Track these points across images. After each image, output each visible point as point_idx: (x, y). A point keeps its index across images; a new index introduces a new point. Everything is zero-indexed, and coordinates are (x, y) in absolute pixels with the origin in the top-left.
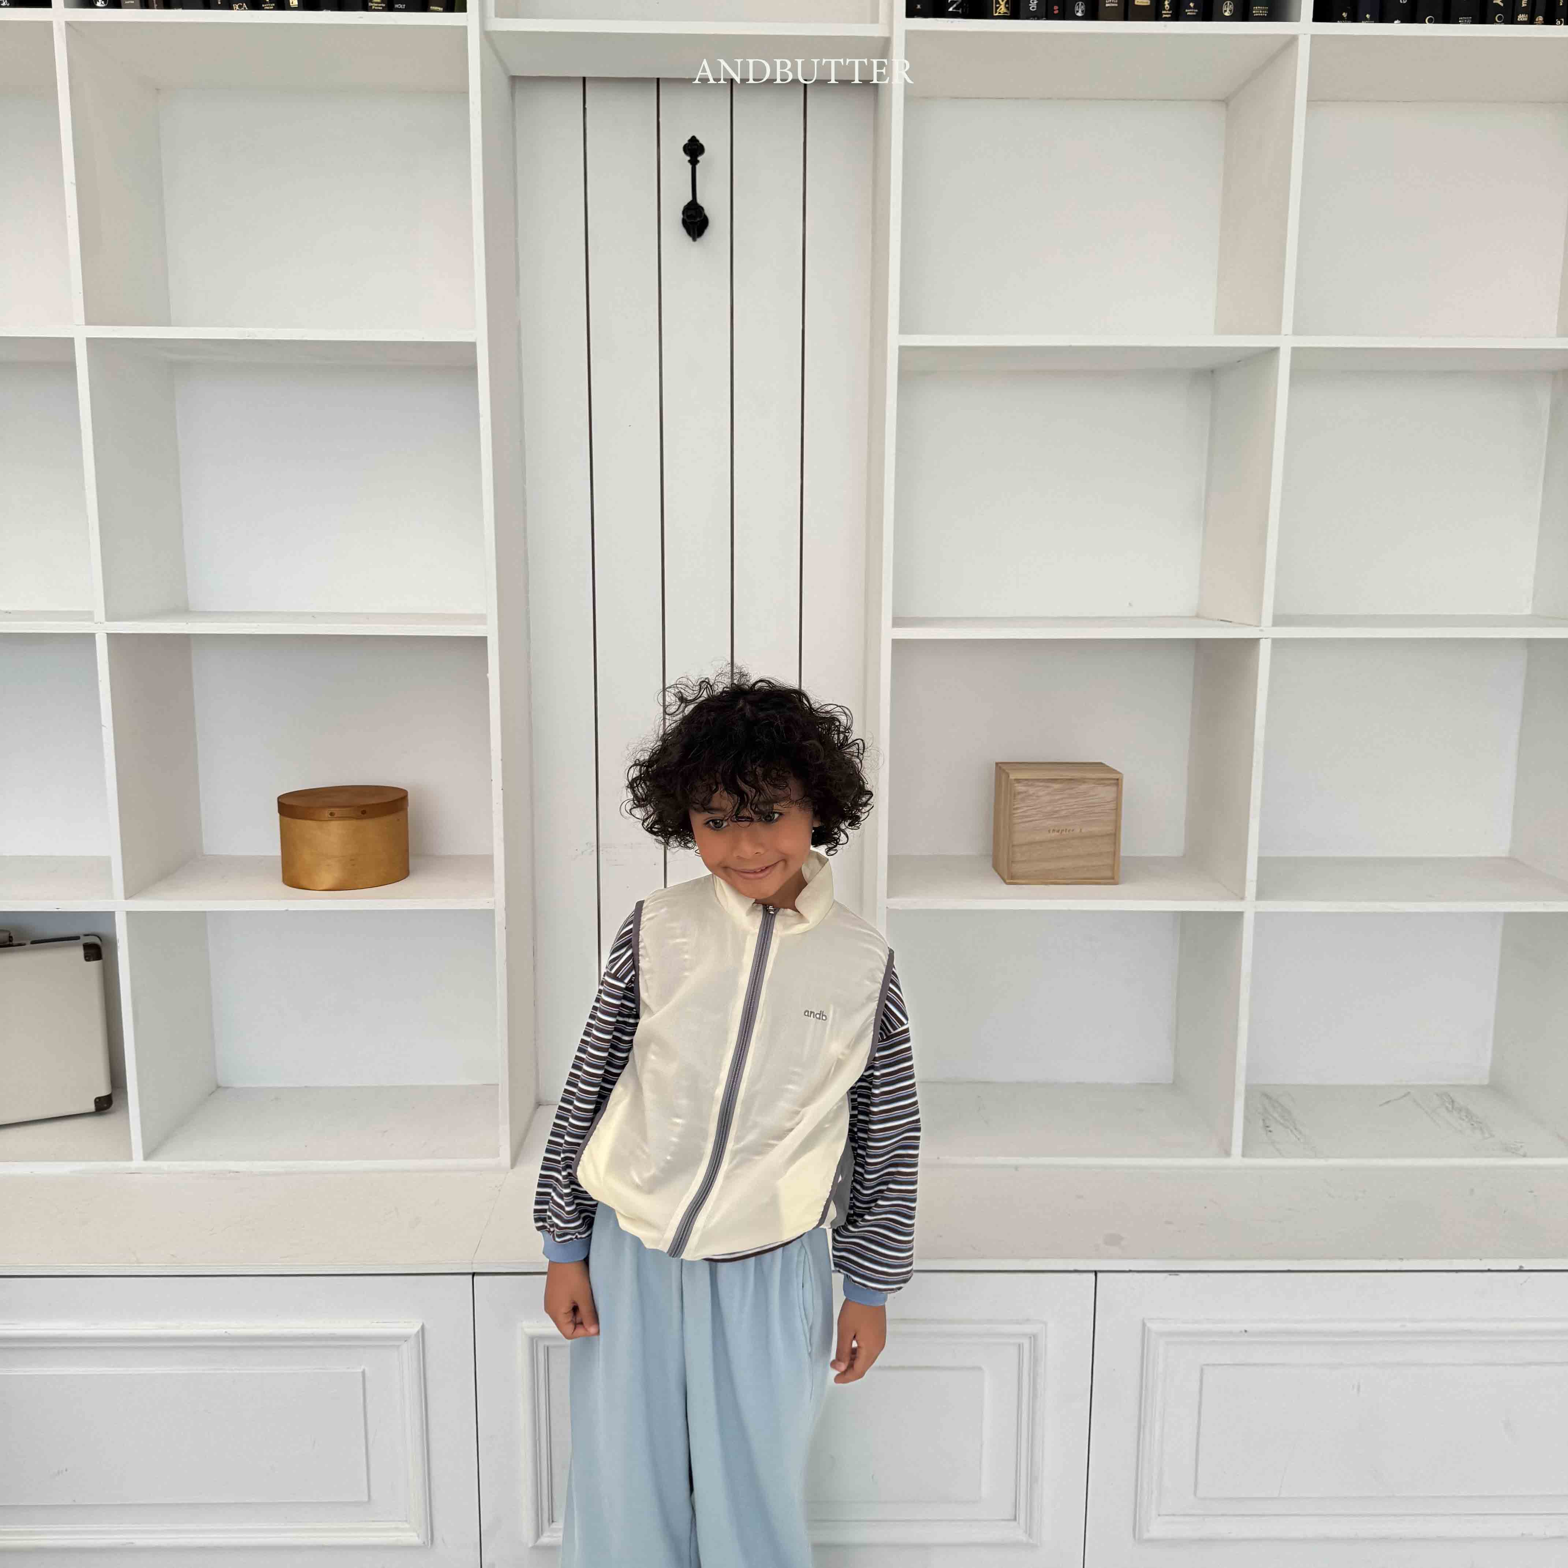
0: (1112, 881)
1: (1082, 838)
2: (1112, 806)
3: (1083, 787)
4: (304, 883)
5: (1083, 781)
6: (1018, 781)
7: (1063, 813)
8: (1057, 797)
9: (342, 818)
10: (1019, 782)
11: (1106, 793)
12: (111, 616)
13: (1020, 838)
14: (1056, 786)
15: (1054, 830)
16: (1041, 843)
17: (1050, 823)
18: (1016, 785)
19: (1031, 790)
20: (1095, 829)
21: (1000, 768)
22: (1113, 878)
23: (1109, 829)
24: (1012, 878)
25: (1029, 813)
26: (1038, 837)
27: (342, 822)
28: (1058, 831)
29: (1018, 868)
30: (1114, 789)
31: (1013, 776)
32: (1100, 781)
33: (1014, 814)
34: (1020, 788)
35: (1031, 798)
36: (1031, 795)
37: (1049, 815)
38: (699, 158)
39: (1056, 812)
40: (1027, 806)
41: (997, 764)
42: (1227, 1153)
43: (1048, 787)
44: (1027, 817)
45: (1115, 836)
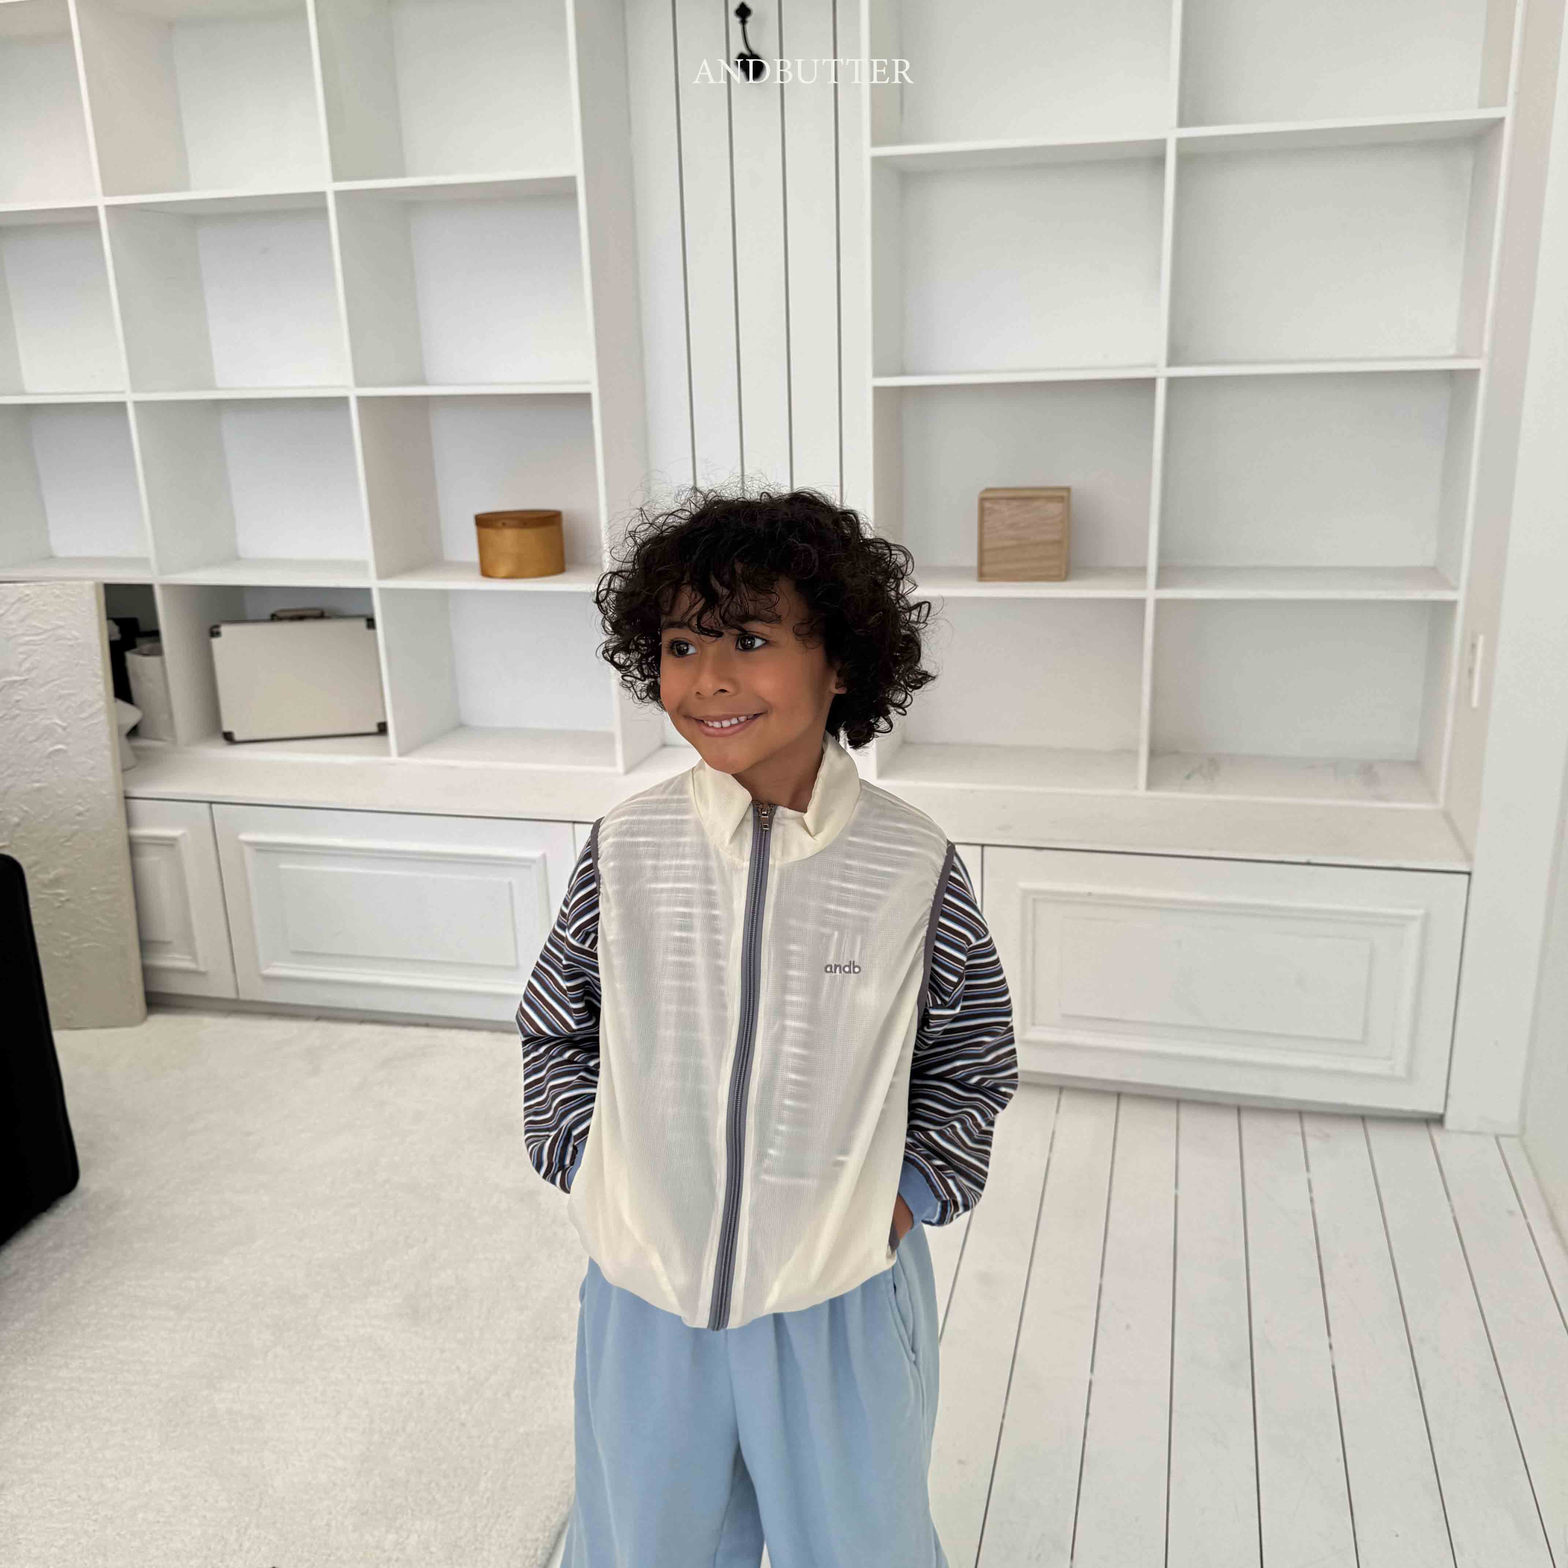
0: (1060, 578)
1: (1036, 544)
3: (1037, 504)
4: (493, 574)
5: (1037, 498)
6: (985, 499)
7: (1023, 525)
8: (1017, 512)
9: (511, 527)
10: (987, 501)
11: (1054, 508)
12: (359, 384)
13: (987, 545)
14: (1015, 503)
15: (1015, 539)
16: (1004, 548)
17: (1011, 533)
18: (984, 502)
19: (996, 507)
20: (1046, 537)
22: (1060, 576)
23: (1056, 537)
24: (982, 576)
25: (994, 525)
26: (1004, 544)
27: (512, 530)
28: (1018, 539)
29: (986, 569)
31: (982, 496)
32: (1050, 499)
33: (983, 526)
34: (987, 505)
35: (998, 512)
36: (995, 511)
37: (1012, 526)
38: (748, 19)
39: (1016, 524)
40: (994, 520)
42: (1136, 788)
43: (1008, 504)
44: (993, 527)
45: (1069, 542)
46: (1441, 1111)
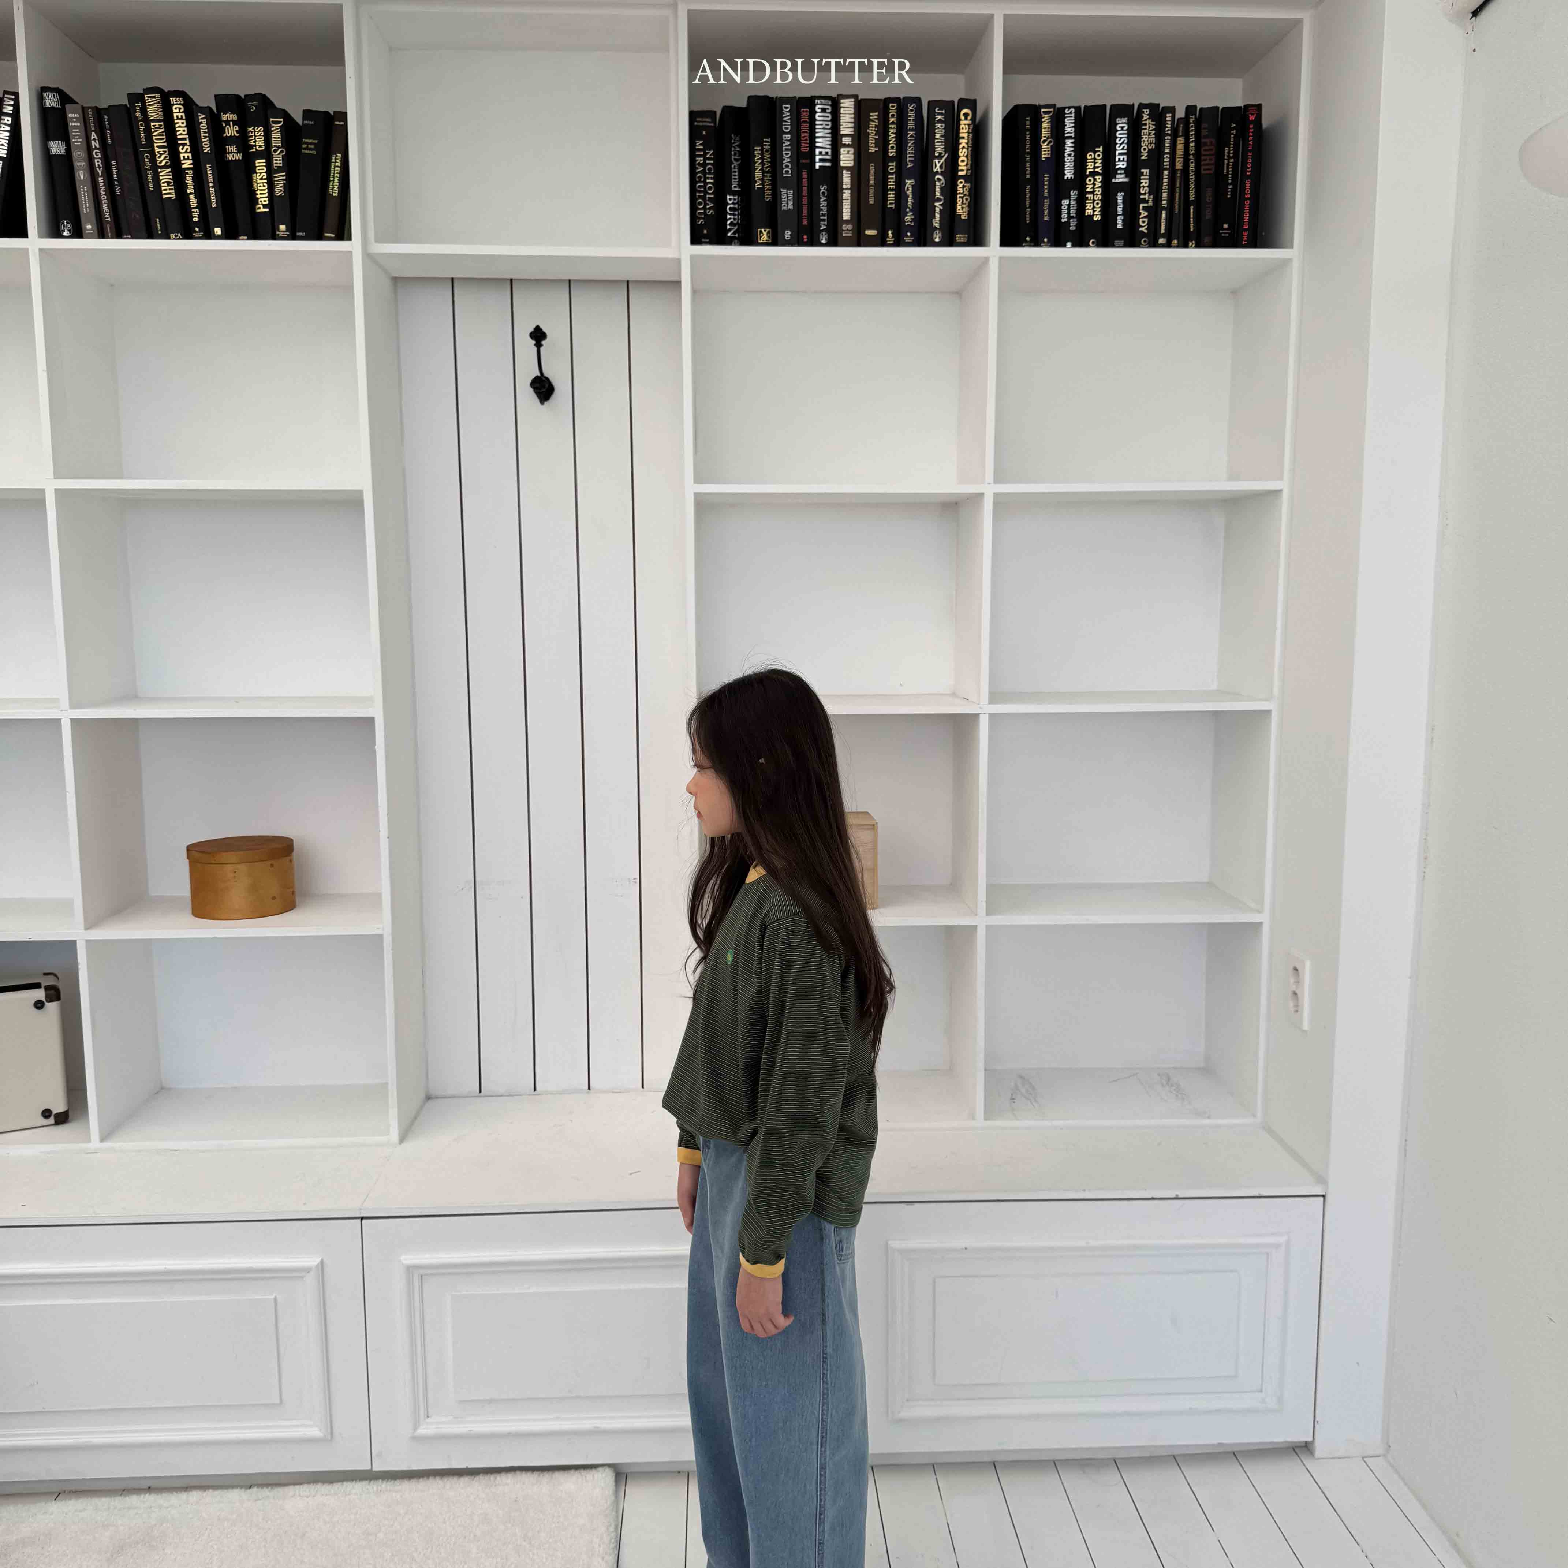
11: (865, 836)
12: (74, 705)
38: (543, 342)
42: (974, 1118)
46: (1310, 1439)
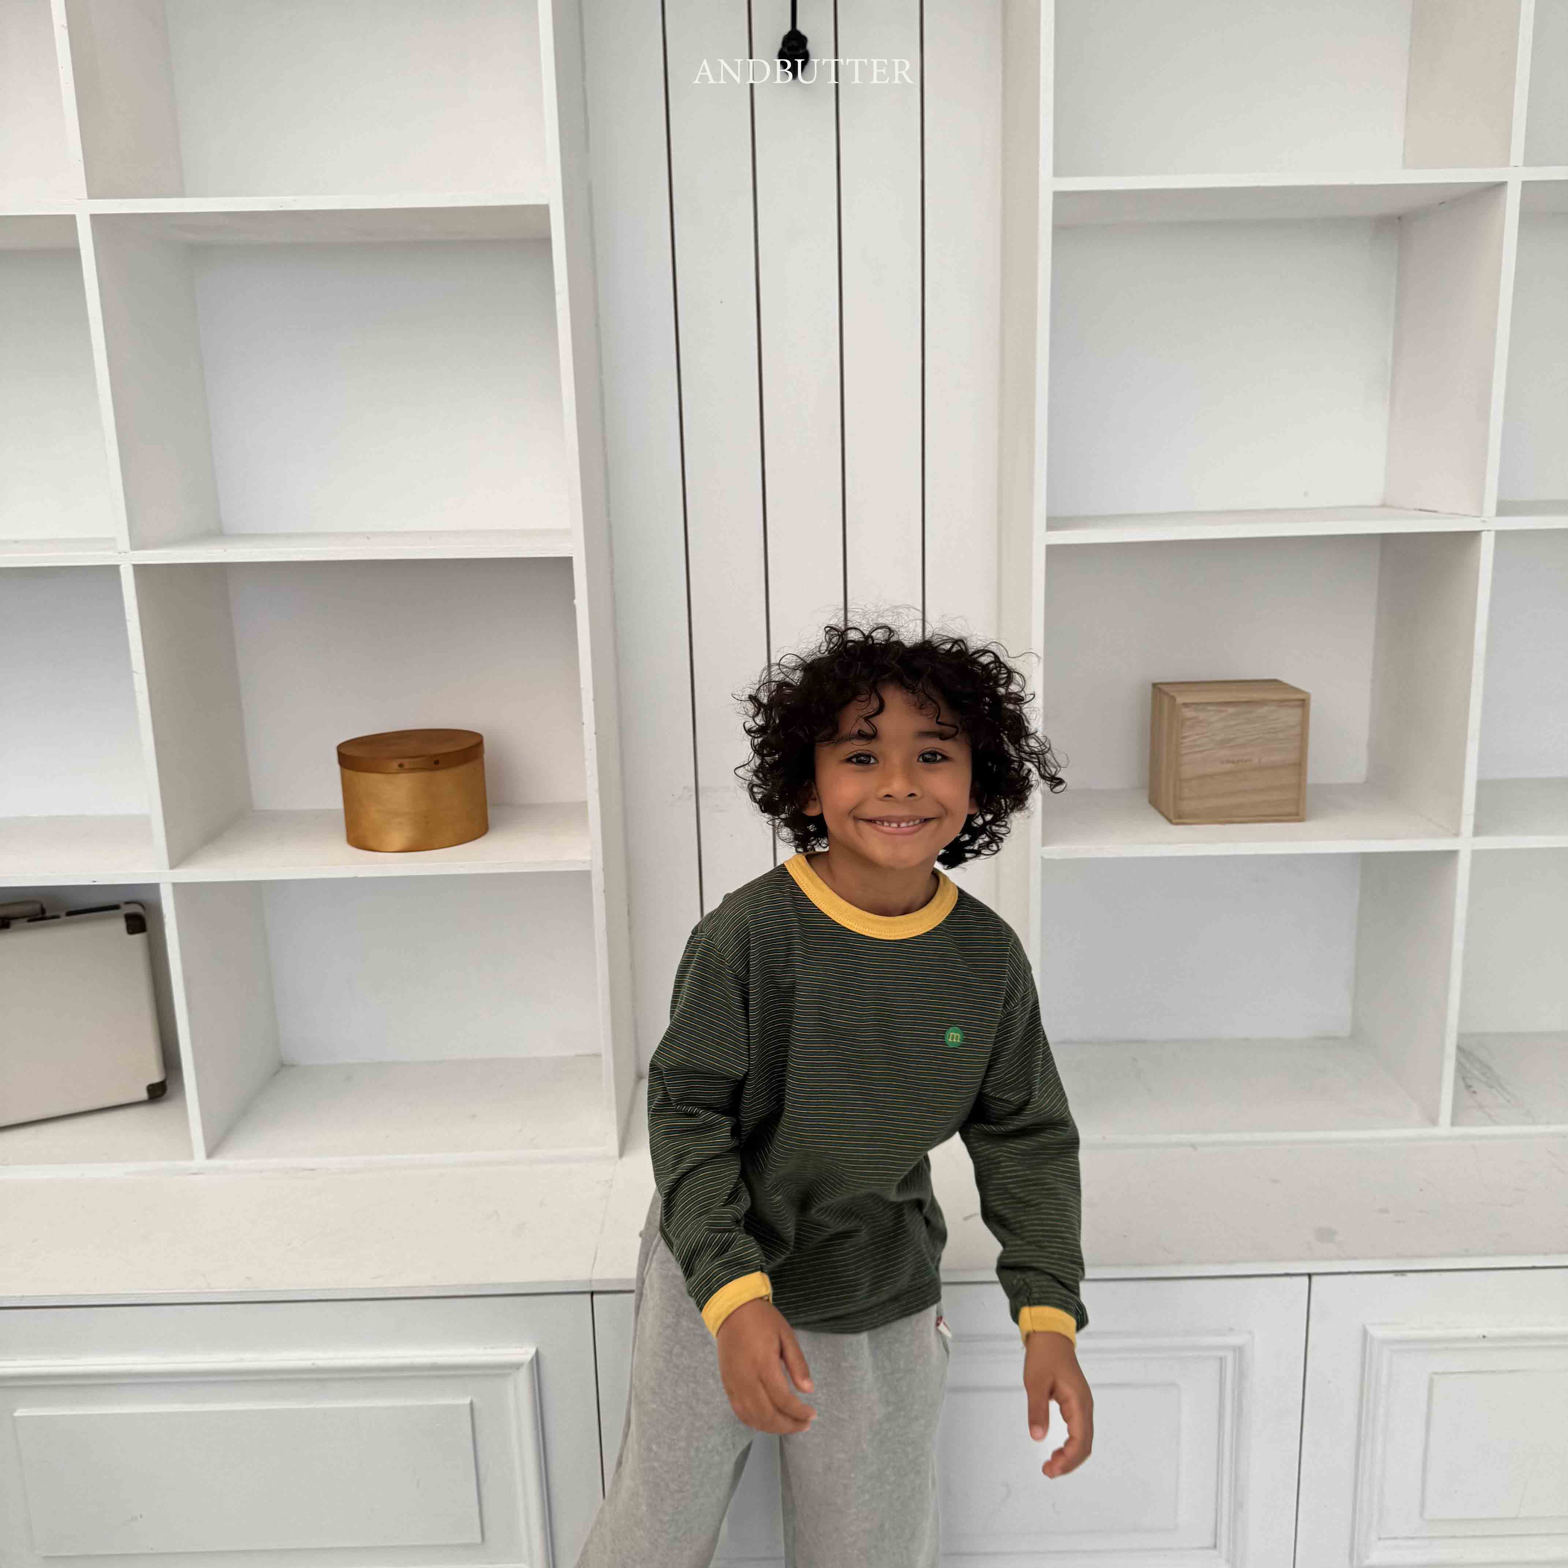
0: (1296, 817)
1: (1261, 769)
2: (1298, 730)
3: (1263, 710)
4: (372, 844)
5: (1262, 703)
6: (1186, 705)
7: (1239, 741)
8: (1232, 723)
9: (412, 770)
10: (1188, 707)
11: (1289, 716)
12: (137, 544)
13: (1188, 771)
14: (1231, 710)
15: (1228, 762)
16: (1212, 776)
17: (1223, 753)
18: (1184, 710)
19: (1202, 715)
20: (1277, 758)
21: (1160, 690)
22: (1297, 814)
23: (1294, 757)
24: (1180, 817)
25: (1198, 742)
26: (1210, 770)
27: (412, 774)
28: (1233, 762)
29: (1188, 806)
30: (1299, 711)
31: (1180, 700)
32: (1282, 703)
33: (1181, 743)
34: (1188, 713)
35: (1201, 724)
36: (1200, 722)
37: (1222, 744)
39: (1230, 740)
40: (1197, 734)
41: (1155, 685)
42: (1435, 1122)
43: (1220, 711)
44: (1197, 746)
45: (1300, 766)
